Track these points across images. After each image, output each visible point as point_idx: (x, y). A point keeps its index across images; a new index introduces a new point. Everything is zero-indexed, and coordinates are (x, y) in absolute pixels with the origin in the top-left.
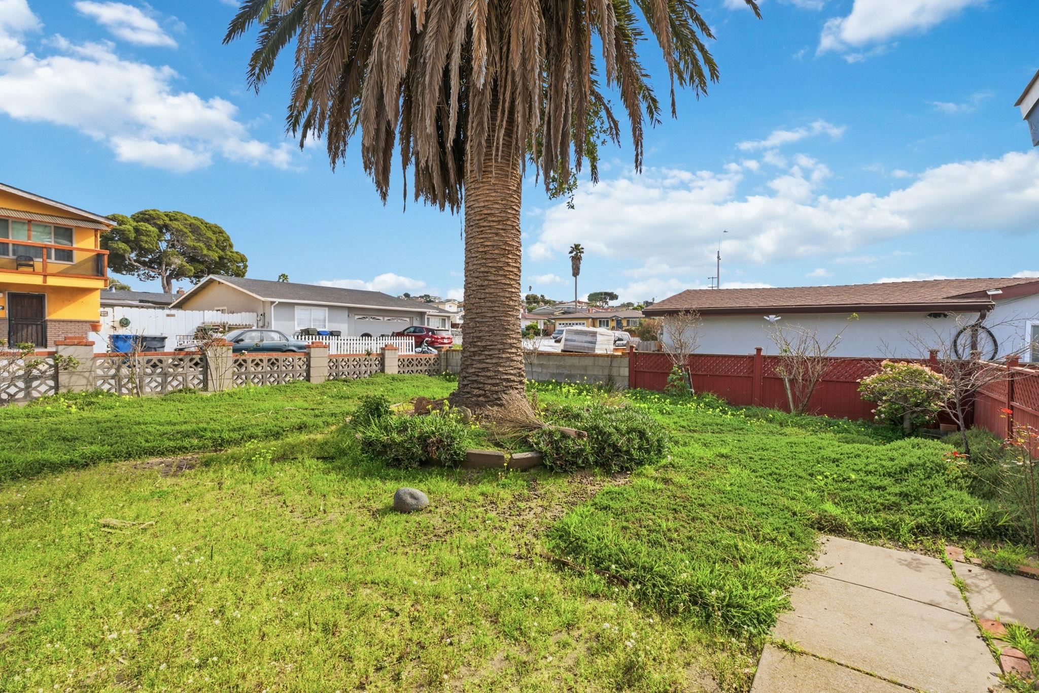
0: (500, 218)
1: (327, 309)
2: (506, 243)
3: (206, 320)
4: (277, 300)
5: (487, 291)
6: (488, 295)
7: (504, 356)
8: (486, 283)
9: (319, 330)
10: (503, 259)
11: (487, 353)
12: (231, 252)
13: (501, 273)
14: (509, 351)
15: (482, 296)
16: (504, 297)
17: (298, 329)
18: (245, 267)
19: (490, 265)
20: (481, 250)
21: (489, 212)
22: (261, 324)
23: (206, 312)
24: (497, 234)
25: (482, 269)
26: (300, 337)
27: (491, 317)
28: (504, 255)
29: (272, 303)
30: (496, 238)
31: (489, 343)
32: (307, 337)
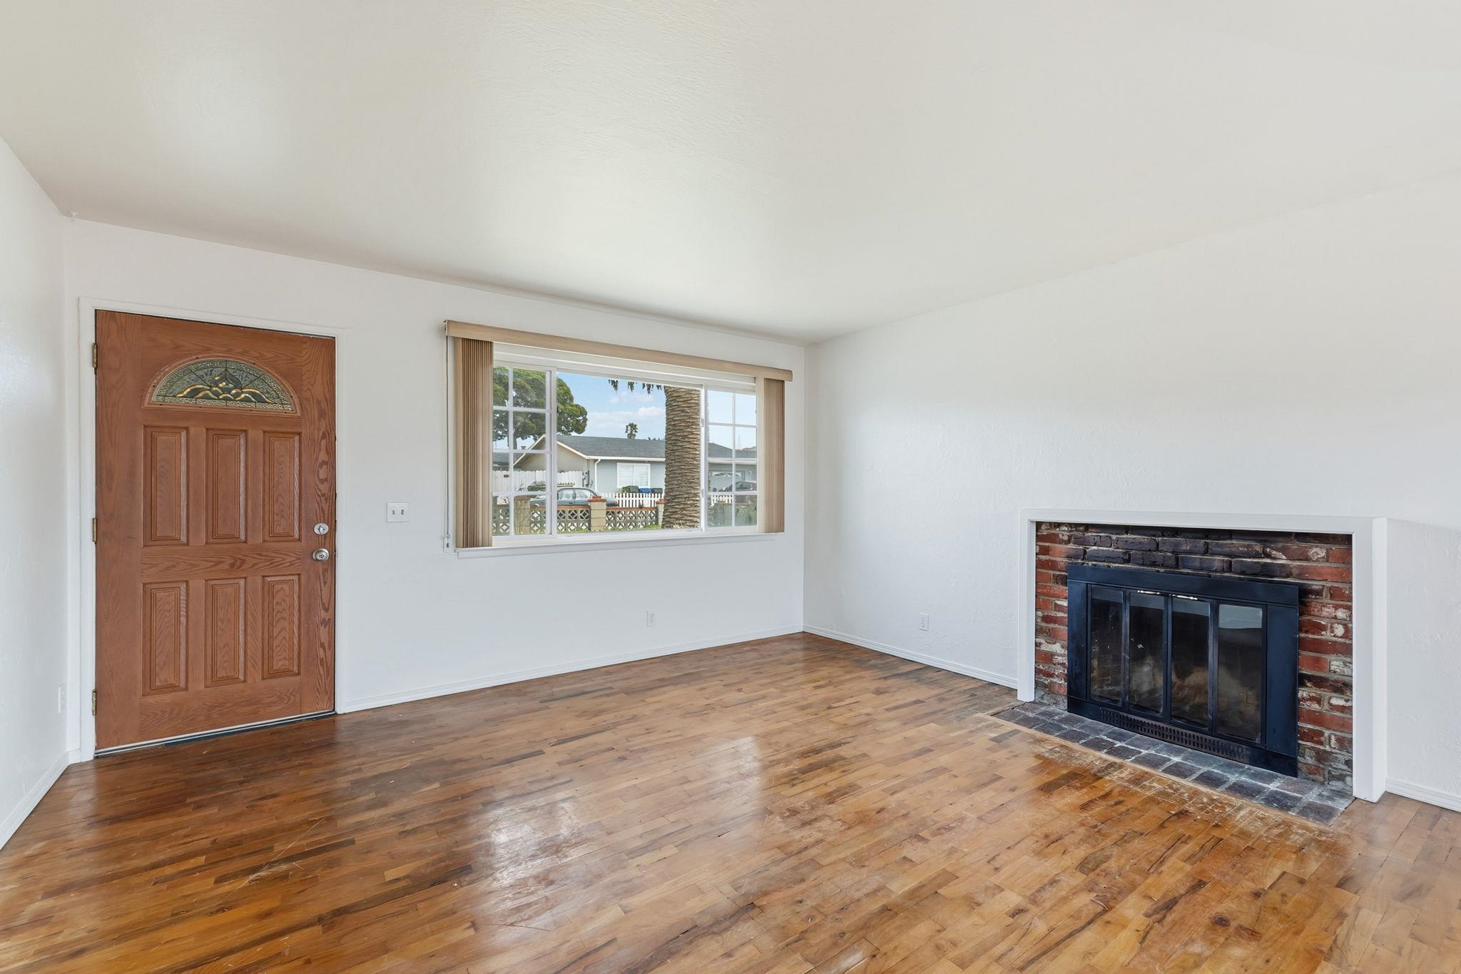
0: (685, 399)
1: (649, 465)
2: (690, 417)
3: (538, 481)
4: (600, 458)
5: (676, 454)
6: (677, 457)
7: (689, 502)
8: (675, 448)
9: (640, 487)
10: (688, 430)
11: (676, 500)
12: (572, 406)
13: (687, 440)
14: (693, 498)
15: (673, 458)
16: (689, 458)
17: (620, 486)
18: (585, 420)
19: (679, 434)
20: (673, 423)
21: (677, 394)
22: (585, 483)
23: (537, 471)
24: (683, 411)
25: (673, 438)
26: (621, 495)
27: (679, 474)
28: (688, 427)
29: (596, 460)
30: (683, 414)
31: (677, 493)
32: (627, 494)
